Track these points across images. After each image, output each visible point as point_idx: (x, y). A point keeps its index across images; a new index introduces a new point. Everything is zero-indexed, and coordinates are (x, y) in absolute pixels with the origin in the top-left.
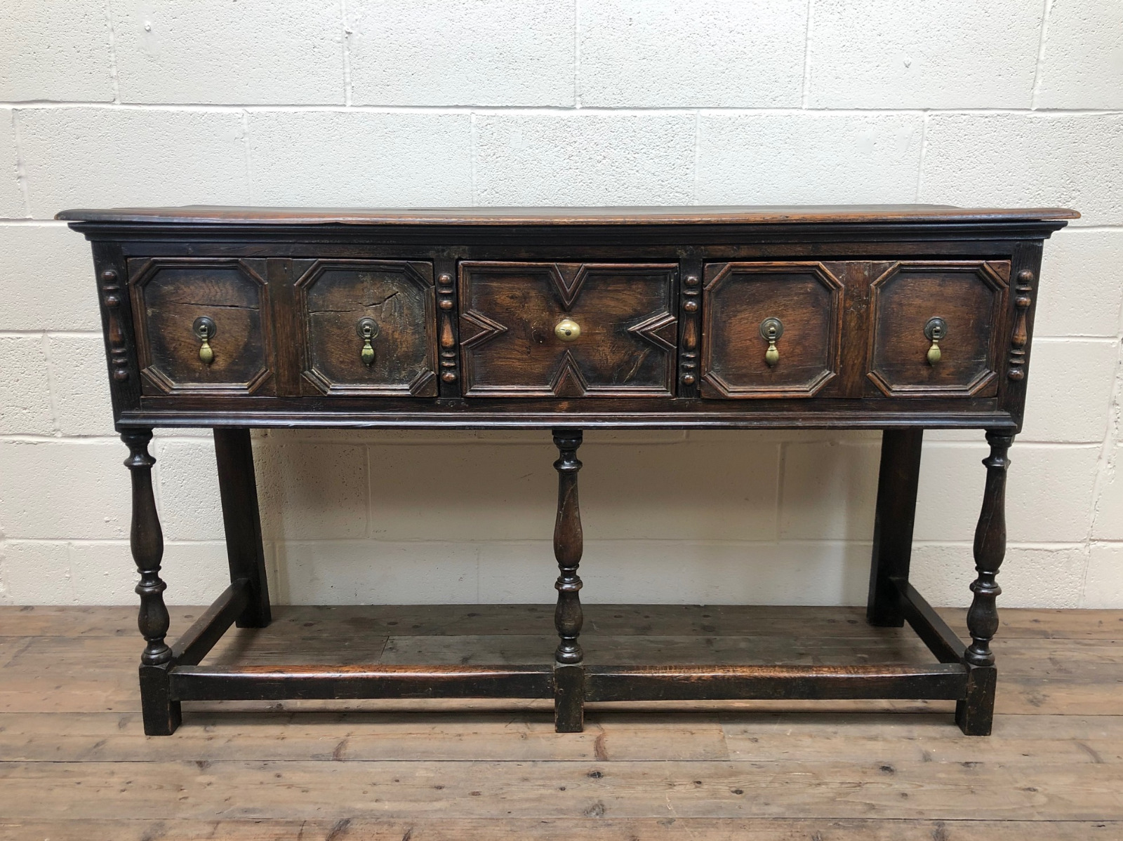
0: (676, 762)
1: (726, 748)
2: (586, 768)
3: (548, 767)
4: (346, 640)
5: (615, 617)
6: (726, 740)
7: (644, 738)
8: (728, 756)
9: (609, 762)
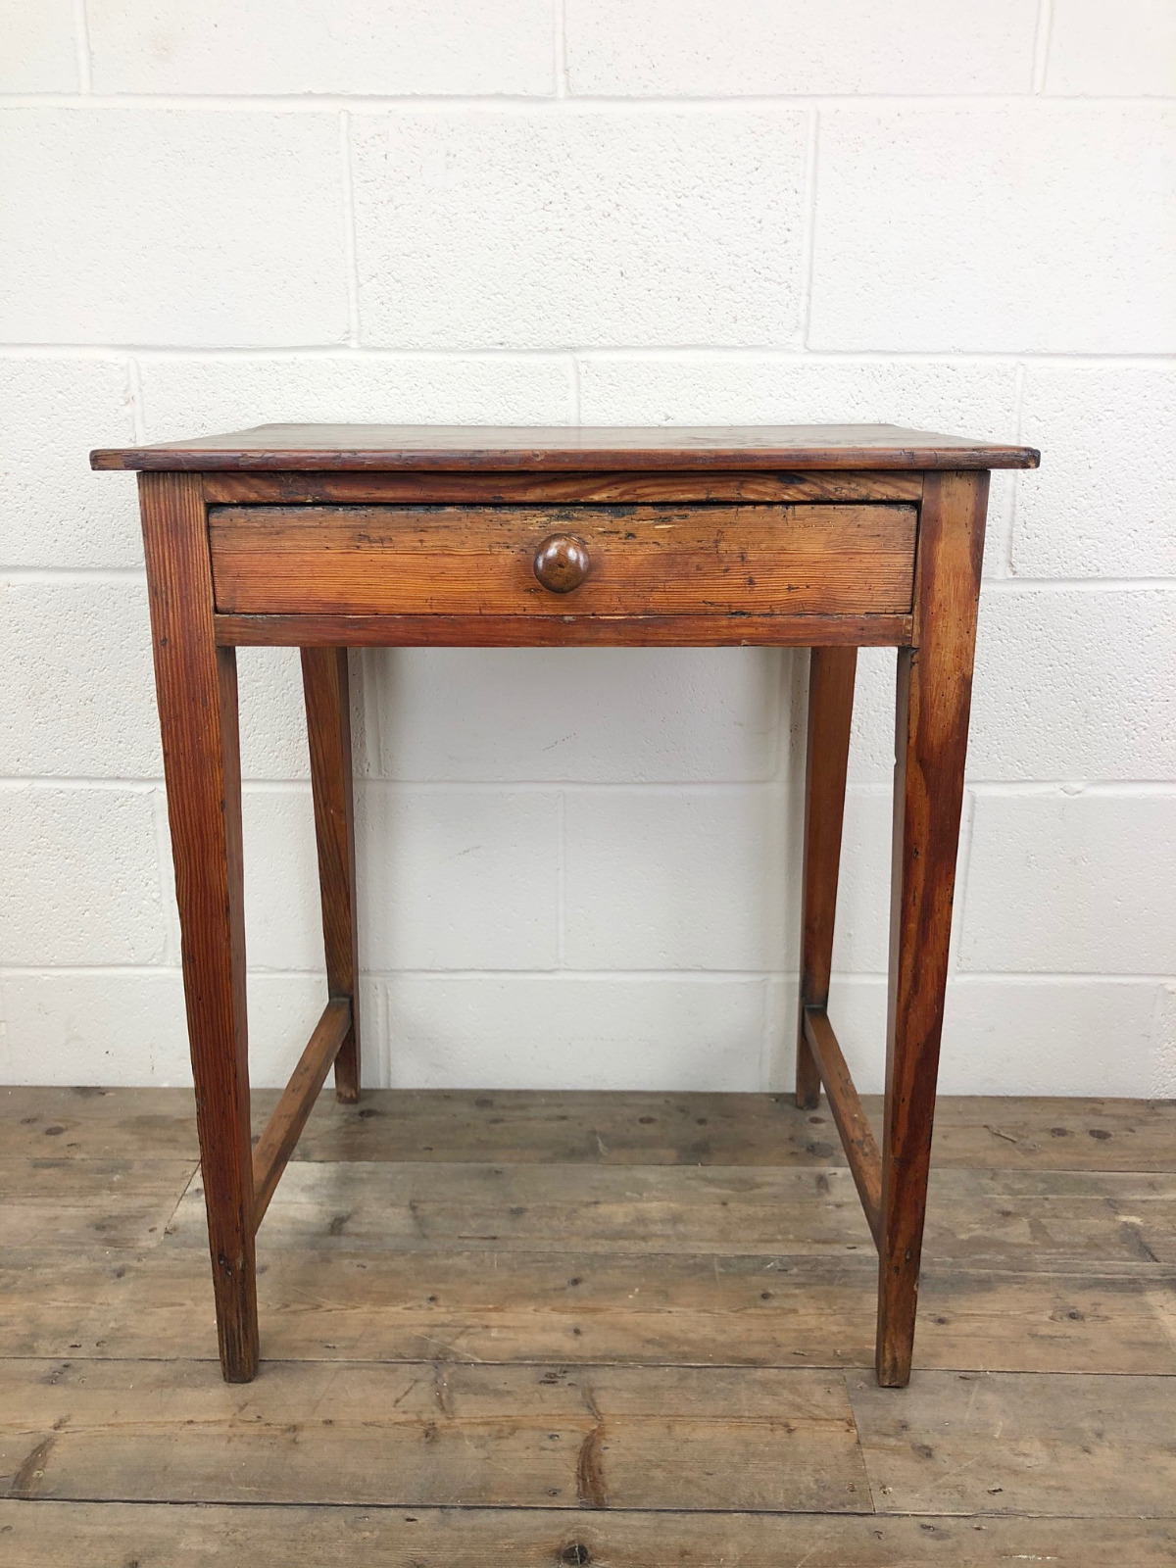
0: (755, 1517)
1: (864, 1473)
2: (557, 1533)
3: (473, 1529)
4: (113, 1170)
5: (642, 1121)
6: (864, 1450)
7: (687, 1441)
8: (869, 1503)
9: (605, 1517)
